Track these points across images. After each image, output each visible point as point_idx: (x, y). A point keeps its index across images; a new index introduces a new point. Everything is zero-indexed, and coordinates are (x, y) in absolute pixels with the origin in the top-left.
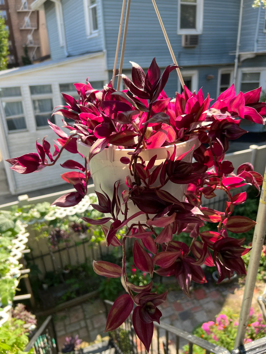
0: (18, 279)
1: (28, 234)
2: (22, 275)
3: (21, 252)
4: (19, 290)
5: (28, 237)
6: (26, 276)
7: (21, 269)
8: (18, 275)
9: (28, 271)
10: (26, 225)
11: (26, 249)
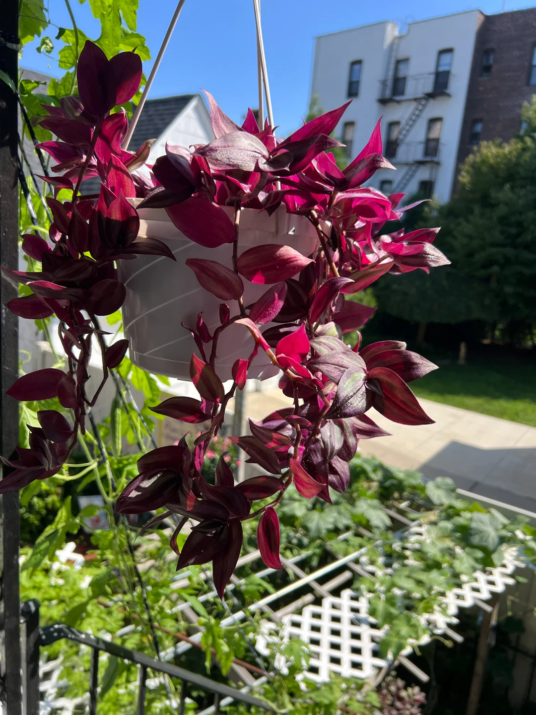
0: (433, 635)
1: (511, 581)
2: (445, 636)
3: (475, 598)
4: (418, 653)
5: (507, 586)
6: (448, 644)
7: (450, 626)
8: (438, 632)
9: (459, 638)
10: (522, 565)
11: (487, 602)
